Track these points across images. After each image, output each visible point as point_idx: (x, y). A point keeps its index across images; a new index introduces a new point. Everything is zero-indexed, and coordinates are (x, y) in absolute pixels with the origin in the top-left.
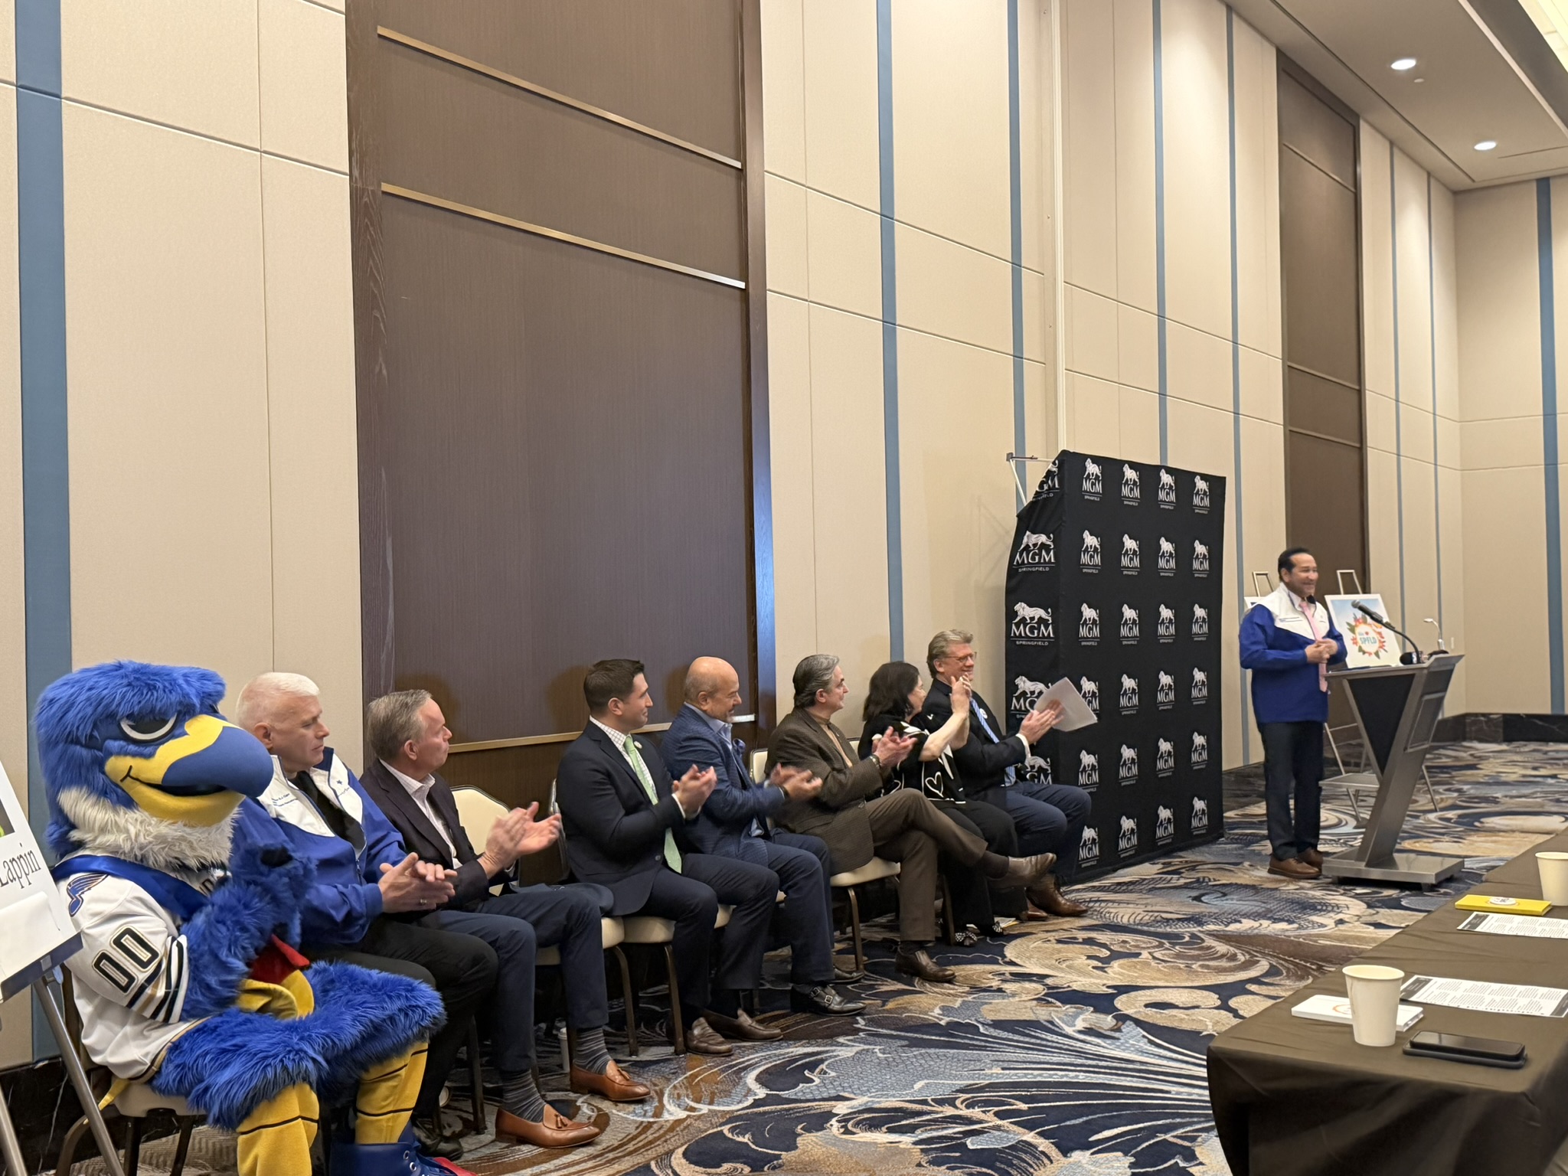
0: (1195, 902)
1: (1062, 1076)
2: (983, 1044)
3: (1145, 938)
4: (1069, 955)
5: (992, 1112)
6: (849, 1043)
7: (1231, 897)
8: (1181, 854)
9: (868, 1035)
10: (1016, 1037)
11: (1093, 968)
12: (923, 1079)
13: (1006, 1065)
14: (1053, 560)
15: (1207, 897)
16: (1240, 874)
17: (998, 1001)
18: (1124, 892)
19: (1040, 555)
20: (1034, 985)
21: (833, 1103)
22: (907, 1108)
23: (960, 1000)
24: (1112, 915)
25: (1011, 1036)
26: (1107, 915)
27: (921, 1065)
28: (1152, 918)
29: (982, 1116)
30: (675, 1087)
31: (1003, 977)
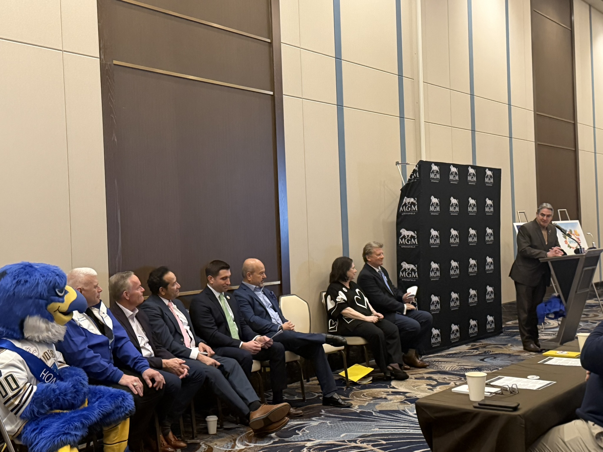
0: (481, 361)
1: (403, 431)
2: (373, 419)
3: (454, 377)
4: (419, 384)
5: (370, 445)
6: (317, 420)
7: (498, 359)
8: (481, 341)
9: (325, 417)
10: (388, 417)
11: (428, 389)
12: (345, 433)
13: (381, 427)
14: (417, 210)
15: (487, 359)
16: (505, 349)
17: (384, 403)
18: (451, 357)
19: (411, 207)
20: (401, 396)
21: (306, 442)
22: (336, 444)
23: (367, 403)
24: (442, 367)
25: (386, 416)
26: (440, 367)
27: (345, 428)
28: (460, 368)
29: (367, 446)
30: (241, 437)
31: (388, 393)
